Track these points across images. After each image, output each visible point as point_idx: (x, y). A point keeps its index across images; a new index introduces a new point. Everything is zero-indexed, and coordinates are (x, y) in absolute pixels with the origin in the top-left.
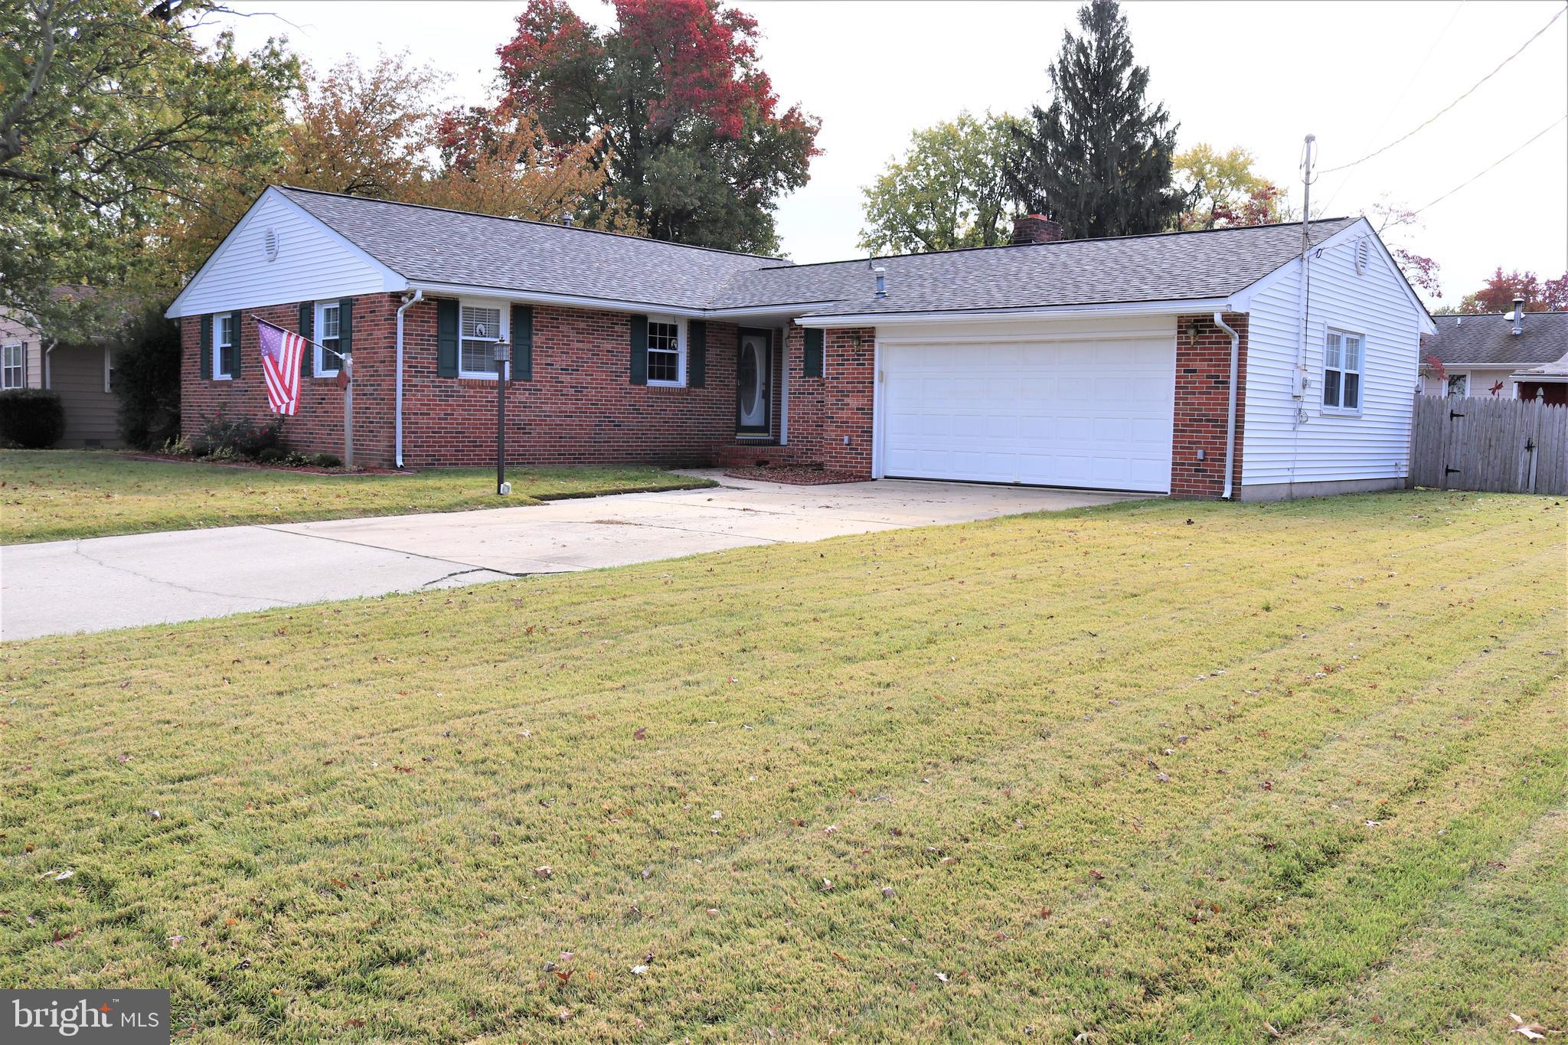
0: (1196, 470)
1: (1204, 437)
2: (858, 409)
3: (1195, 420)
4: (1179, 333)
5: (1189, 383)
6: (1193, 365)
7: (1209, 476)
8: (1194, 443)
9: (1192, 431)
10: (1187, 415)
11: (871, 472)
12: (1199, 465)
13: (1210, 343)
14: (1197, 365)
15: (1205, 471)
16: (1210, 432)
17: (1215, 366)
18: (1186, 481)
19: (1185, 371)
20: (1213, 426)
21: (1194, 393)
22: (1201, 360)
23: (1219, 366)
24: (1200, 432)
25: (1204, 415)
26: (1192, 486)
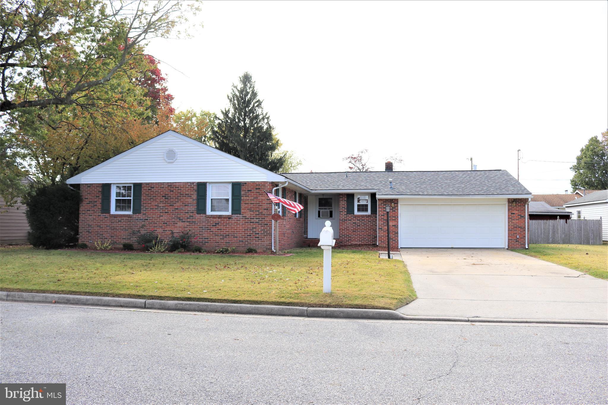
0: (516, 241)
1: (518, 232)
2: (393, 226)
3: (515, 227)
4: (508, 203)
5: (512, 217)
6: (513, 212)
7: (520, 243)
8: (515, 234)
9: (514, 230)
10: (513, 226)
11: (398, 246)
12: (517, 240)
13: (518, 206)
14: (515, 212)
15: (519, 241)
16: (520, 230)
17: (520, 212)
18: (513, 244)
19: (511, 214)
20: (521, 229)
21: (514, 220)
22: (516, 211)
23: (521, 212)
24: (517, 230)
25: (518, 226)
26: (515, 246)
